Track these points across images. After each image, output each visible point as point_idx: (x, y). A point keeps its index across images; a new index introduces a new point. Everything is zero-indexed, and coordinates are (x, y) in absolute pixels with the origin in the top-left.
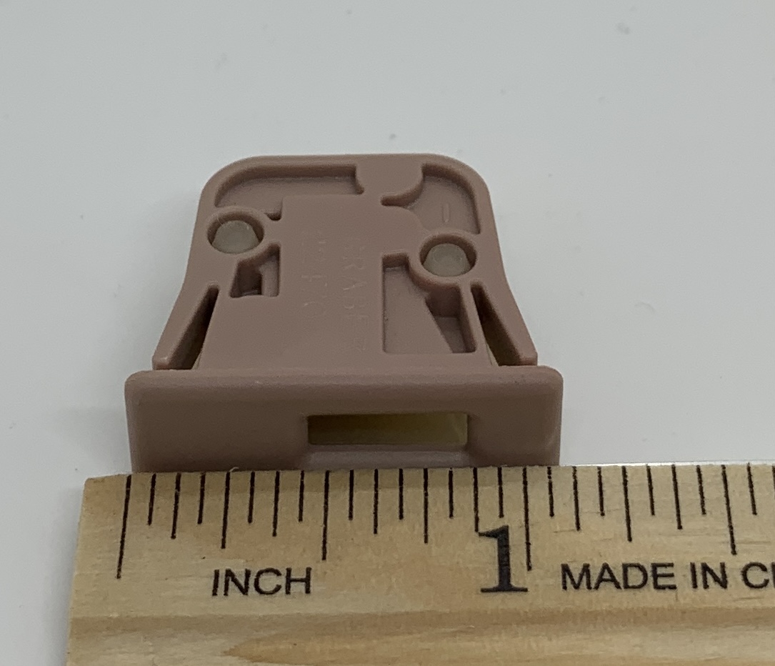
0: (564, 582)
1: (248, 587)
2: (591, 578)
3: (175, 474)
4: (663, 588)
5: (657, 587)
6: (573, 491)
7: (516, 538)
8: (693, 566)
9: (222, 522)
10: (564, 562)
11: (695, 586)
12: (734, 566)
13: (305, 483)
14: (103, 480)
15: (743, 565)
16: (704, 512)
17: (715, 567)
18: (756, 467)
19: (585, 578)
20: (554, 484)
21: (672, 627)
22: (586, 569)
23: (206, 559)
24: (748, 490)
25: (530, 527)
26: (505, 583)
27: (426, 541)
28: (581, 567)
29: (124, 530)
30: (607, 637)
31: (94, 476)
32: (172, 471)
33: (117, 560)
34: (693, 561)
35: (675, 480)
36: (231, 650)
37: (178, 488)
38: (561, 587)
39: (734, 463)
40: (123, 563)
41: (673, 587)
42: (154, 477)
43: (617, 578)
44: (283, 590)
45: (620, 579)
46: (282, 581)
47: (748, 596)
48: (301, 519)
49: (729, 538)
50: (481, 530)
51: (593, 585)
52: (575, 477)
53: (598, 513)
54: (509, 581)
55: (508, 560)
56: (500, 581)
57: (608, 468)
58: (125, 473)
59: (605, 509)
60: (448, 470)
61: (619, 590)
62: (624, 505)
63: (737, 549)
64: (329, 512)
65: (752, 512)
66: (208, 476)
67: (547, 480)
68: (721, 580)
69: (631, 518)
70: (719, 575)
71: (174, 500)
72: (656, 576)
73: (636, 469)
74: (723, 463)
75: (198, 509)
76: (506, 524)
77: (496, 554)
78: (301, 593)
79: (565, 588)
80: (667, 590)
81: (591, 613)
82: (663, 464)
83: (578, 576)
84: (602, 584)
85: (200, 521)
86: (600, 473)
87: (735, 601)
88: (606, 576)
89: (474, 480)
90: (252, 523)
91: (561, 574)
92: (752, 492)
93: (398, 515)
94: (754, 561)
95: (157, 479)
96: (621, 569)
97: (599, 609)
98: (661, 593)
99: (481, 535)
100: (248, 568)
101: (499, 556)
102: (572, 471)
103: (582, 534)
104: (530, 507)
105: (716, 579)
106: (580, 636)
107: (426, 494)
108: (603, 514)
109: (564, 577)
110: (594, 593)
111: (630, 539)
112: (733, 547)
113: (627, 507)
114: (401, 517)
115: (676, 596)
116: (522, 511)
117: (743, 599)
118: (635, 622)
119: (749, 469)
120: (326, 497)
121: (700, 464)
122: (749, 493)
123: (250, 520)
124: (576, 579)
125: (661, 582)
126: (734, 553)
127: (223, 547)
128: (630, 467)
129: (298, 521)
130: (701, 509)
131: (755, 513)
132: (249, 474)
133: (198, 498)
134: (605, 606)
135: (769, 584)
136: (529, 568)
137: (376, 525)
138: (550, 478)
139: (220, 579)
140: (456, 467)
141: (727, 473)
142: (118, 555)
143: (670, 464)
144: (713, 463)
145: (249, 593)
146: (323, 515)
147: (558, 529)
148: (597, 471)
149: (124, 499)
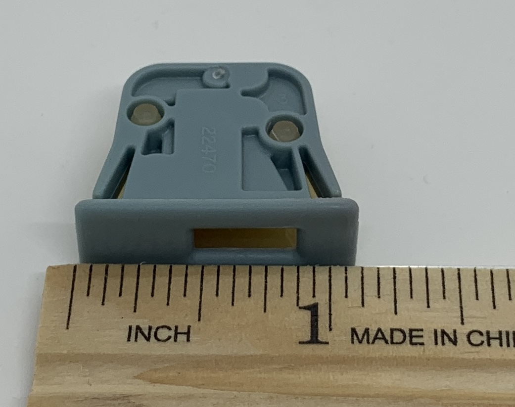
0: (353, 339)
1: (150, 337)
2: (370, 337)
3: (105, 265)
4: (416, 344)
5: (412, 343)
6: (360, 282)
7: (323, 311)
8: (436, 331)
9: (134, 295)
10: (353, 326)
11: (436, 343)
12: (462, 331)
13: (188, 273)
14: (58, 267)
15: (468, 331)
16: (444, 297)
17: (450, 332)
18: (480, 270)
19: (366, 337)
20: (348, 277)
21: (420, 369)
22: (367, 331)
23: (124, 319)
24: (474, 284)
25: (332, 304)
26: (314, 339)
27: (265, 311)
28: (364, 330)
29: (71, 299)
30: (379, 374)
31: (53, 264)
32: (103, 263)
33: (67, 318)
34: (435, 328)
35: (427, 277)
36: (138, 375)
37: (106, 273)
38: (351, 342)
39: (465, 267)
40: (71, 319)
41: (422, 344)
42: (91, 267)
43: (386, 337)
44: (172, 339)
45: (388, 338)
46: (172, 333)
47: (470, 351)
48: (185, 295)
49: (460, 314)
50: (301, 305)
51: (371, 341)
52: (362, 274)
53: (376, 296)
54: (317, 337)
55: (317, 324)
56: (311, 337)
57: (384, 269)
58: (72, 263)
59: (381, 294)
60: (281, 267)
61: (387, 345)
62: (393, 291)
63: (464, 322)
64: (203, 292)
65: (475, 298)
66: (126, 266)
67: (344, 275)
68: (454, 340)
69: (397, 300)
70: (452, 337)
71: (104, 281)
72: (411, 337)
73: (402, 269)
74: (458, 267)
75: (119, 287)
76: (316, 302)
77: (309, 320)
78: (184, 341)
79: (353, 342)
80: (418, 346)
81: (368, 358)
82: (420, 267)
83: (362, 335)
84: (377, 341)
85: (120, 295)
86: (378, 271)
87: (461, 353)
88: (380, 335)
89: (297, 274)
90: (154, 296)
91: (351, 334)
92: (476, 286)
93: (247, 294)
94: (475, 329)
95: (93, 268)
96: (389, 331)
97: (374, 356)
98: (414, 347)
99: (300, 308)
100: (151, 325)
101: (311, 321)
102: (360, 270)
103: (364, 309)
104: (332, 291)
105: (450, 339)
106: (361, 373)
107: (266, 282)
108: (379, 297)
109: (352, 336)
110: (371, 346)
111: (396, 313)
112: (462, 320)
113: (395, 293)
114: (249, 296)
115: (424, 349)
116: (328, 293)
117: (466, 352)
118: (397, 365)
119: (475, 271)
120: (202, 282)
121: (444, 267)
122: (474, 286)
123: (152, 295)
124: (360, 338)
125: (415, 340)
126: (462, 323)
127: (135, 311)
128: (398, 268)
129: (183, 297)
130: (442, 296)
131: (477, 299)
132: (152, 266)
133: (119, 280)
134: (378, 355)
135: (484, 344)
136: (331, 330)
137: (233, 300)
138: (346, 273)
139: (132, 331)
140: (286, 265)
141: (461, 273)
142: (67, 315)
143: (424, 267)
144: (452, 267)
145: (151, 340)
146: (199, 293)
147: (350, 306)
148: (377, 270)
149: (72, 280)
